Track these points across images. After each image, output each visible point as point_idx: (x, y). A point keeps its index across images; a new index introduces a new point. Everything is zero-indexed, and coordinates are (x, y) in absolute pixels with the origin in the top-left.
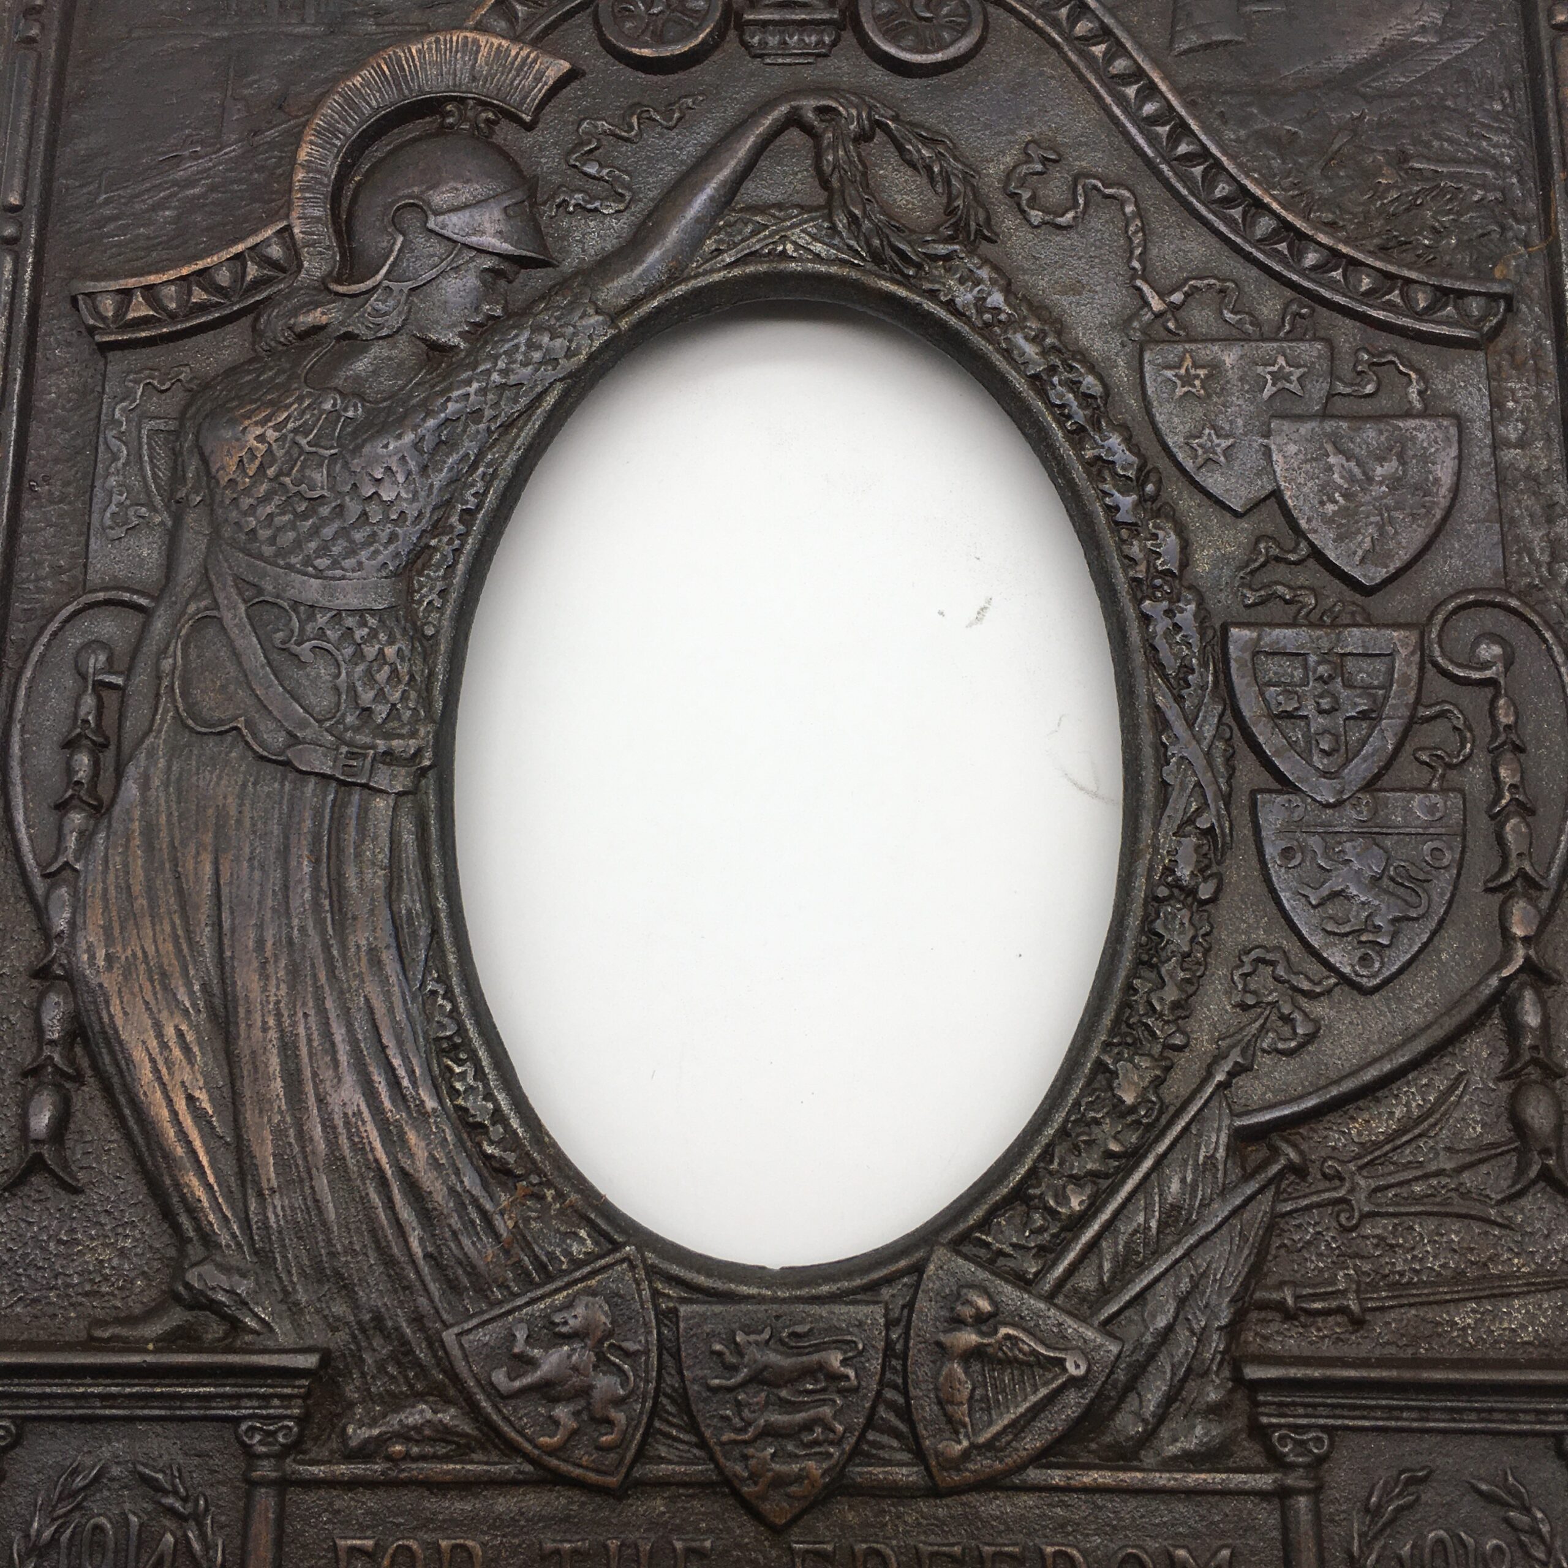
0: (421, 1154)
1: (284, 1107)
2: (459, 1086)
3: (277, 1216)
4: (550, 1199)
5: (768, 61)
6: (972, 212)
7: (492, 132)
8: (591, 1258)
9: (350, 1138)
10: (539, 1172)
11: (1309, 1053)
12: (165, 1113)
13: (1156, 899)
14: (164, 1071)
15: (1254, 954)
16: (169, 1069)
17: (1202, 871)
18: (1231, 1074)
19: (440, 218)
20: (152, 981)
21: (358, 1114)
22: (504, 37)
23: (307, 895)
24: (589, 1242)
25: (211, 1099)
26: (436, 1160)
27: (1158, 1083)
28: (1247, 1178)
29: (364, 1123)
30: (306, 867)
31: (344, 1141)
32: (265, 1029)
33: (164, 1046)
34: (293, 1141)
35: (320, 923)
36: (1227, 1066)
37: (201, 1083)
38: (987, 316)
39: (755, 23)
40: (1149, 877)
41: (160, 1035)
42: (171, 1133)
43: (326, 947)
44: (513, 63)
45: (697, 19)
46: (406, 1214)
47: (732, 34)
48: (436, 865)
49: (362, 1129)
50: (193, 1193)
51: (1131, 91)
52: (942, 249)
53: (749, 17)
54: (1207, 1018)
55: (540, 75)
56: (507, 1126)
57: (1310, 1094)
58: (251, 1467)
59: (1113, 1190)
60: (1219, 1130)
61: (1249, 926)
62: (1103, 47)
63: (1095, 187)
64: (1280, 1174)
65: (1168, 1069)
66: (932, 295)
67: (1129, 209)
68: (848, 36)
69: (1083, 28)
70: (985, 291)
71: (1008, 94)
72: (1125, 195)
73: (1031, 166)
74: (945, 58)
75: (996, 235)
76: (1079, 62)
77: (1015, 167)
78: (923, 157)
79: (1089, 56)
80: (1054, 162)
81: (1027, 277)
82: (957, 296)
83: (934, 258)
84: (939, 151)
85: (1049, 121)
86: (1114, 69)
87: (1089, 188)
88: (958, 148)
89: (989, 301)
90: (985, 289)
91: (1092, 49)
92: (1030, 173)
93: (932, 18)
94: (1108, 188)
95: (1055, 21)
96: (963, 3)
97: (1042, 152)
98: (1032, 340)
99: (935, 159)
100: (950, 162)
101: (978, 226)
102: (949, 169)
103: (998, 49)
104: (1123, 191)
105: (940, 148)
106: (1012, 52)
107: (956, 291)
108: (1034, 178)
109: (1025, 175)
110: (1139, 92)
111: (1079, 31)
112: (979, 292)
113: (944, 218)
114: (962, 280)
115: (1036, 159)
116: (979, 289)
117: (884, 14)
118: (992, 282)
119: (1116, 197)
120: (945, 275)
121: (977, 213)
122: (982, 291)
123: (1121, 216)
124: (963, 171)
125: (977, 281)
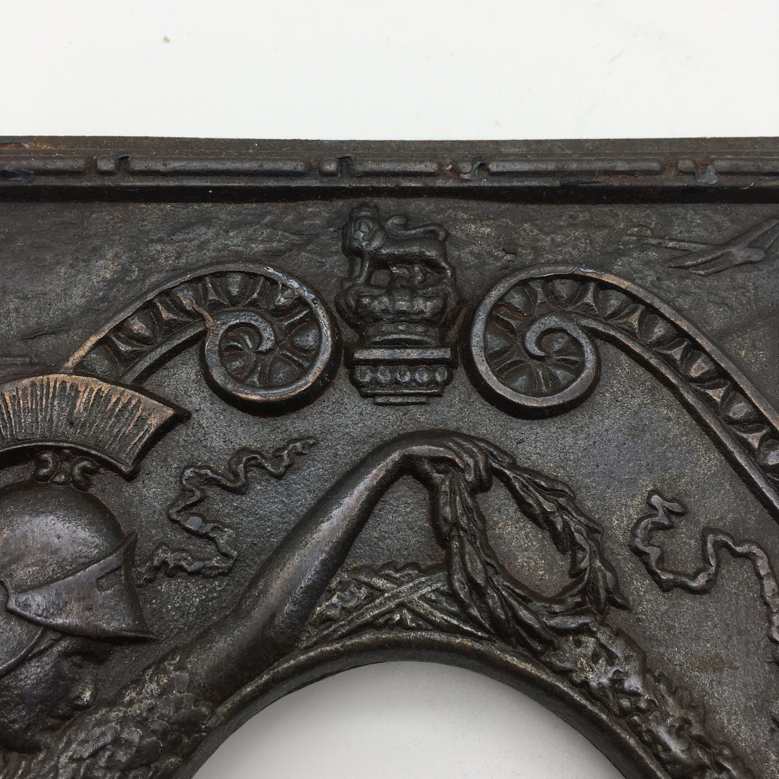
5: (379, 400)
6: (600, 575)
7: (89, 484)
19: (23, 598)
22: (105, 380)
38: (625, 702)
39: (366, 362)
44: (113, 409)
45: (306, 359)
47: (342, 371)
51: (754, 439)
52: (572, 623)
53: (360, 355)
55: (142, 420)
62: (721, 392)
63: (726, 545)
66: (564, 674)
68: (461, 374)
69: (698, 369)
70: (621, 672)
71: (626, 436)
72: (758, 554)
73: (656, 519)
74: (561, 402)
75: (626, 600)
76: (699, 407)
77: (640, 521)
78: (544, 511)
79: (709, 400)
80: (679, 515)
81: (662, 650)
82: (591, 676)
83: (564, 632)
84: (560, 504)
85: (670, 468)
86: (734, 414)
87: (719, 546)
88: (578, 497)
89: (626, 685)
90: (621, 670)
91: (710, 392)
92: (656, 528)
93: (545, 357)
94: (738, 545)
95: (669, 361)
96: (575, 341)
97: (667, 504)
98: (676, 733)
99: (557, 514)
100: (572, 515)
101: (607, 590)
102: (572, 524)
103: (611, 388)
104: (755, 549)
105: (561, 500)
106: (627, 390)
107: (589, 671)
108: (660, 533)
109: (651, 530)
110: (762, 440)
111: (694, 373)
112: (614, 673)
113: (568, 581)
114: (595, 658)
115: (661, 512)
116: (615, 669)
117: (496, 352)
118: (627, 659)
119: (748, 556)
120: (576, 651)
121: (604, 577)
122: (617, 671)
123: (755, 578)
124: (586, 525)
125: (611, 659)
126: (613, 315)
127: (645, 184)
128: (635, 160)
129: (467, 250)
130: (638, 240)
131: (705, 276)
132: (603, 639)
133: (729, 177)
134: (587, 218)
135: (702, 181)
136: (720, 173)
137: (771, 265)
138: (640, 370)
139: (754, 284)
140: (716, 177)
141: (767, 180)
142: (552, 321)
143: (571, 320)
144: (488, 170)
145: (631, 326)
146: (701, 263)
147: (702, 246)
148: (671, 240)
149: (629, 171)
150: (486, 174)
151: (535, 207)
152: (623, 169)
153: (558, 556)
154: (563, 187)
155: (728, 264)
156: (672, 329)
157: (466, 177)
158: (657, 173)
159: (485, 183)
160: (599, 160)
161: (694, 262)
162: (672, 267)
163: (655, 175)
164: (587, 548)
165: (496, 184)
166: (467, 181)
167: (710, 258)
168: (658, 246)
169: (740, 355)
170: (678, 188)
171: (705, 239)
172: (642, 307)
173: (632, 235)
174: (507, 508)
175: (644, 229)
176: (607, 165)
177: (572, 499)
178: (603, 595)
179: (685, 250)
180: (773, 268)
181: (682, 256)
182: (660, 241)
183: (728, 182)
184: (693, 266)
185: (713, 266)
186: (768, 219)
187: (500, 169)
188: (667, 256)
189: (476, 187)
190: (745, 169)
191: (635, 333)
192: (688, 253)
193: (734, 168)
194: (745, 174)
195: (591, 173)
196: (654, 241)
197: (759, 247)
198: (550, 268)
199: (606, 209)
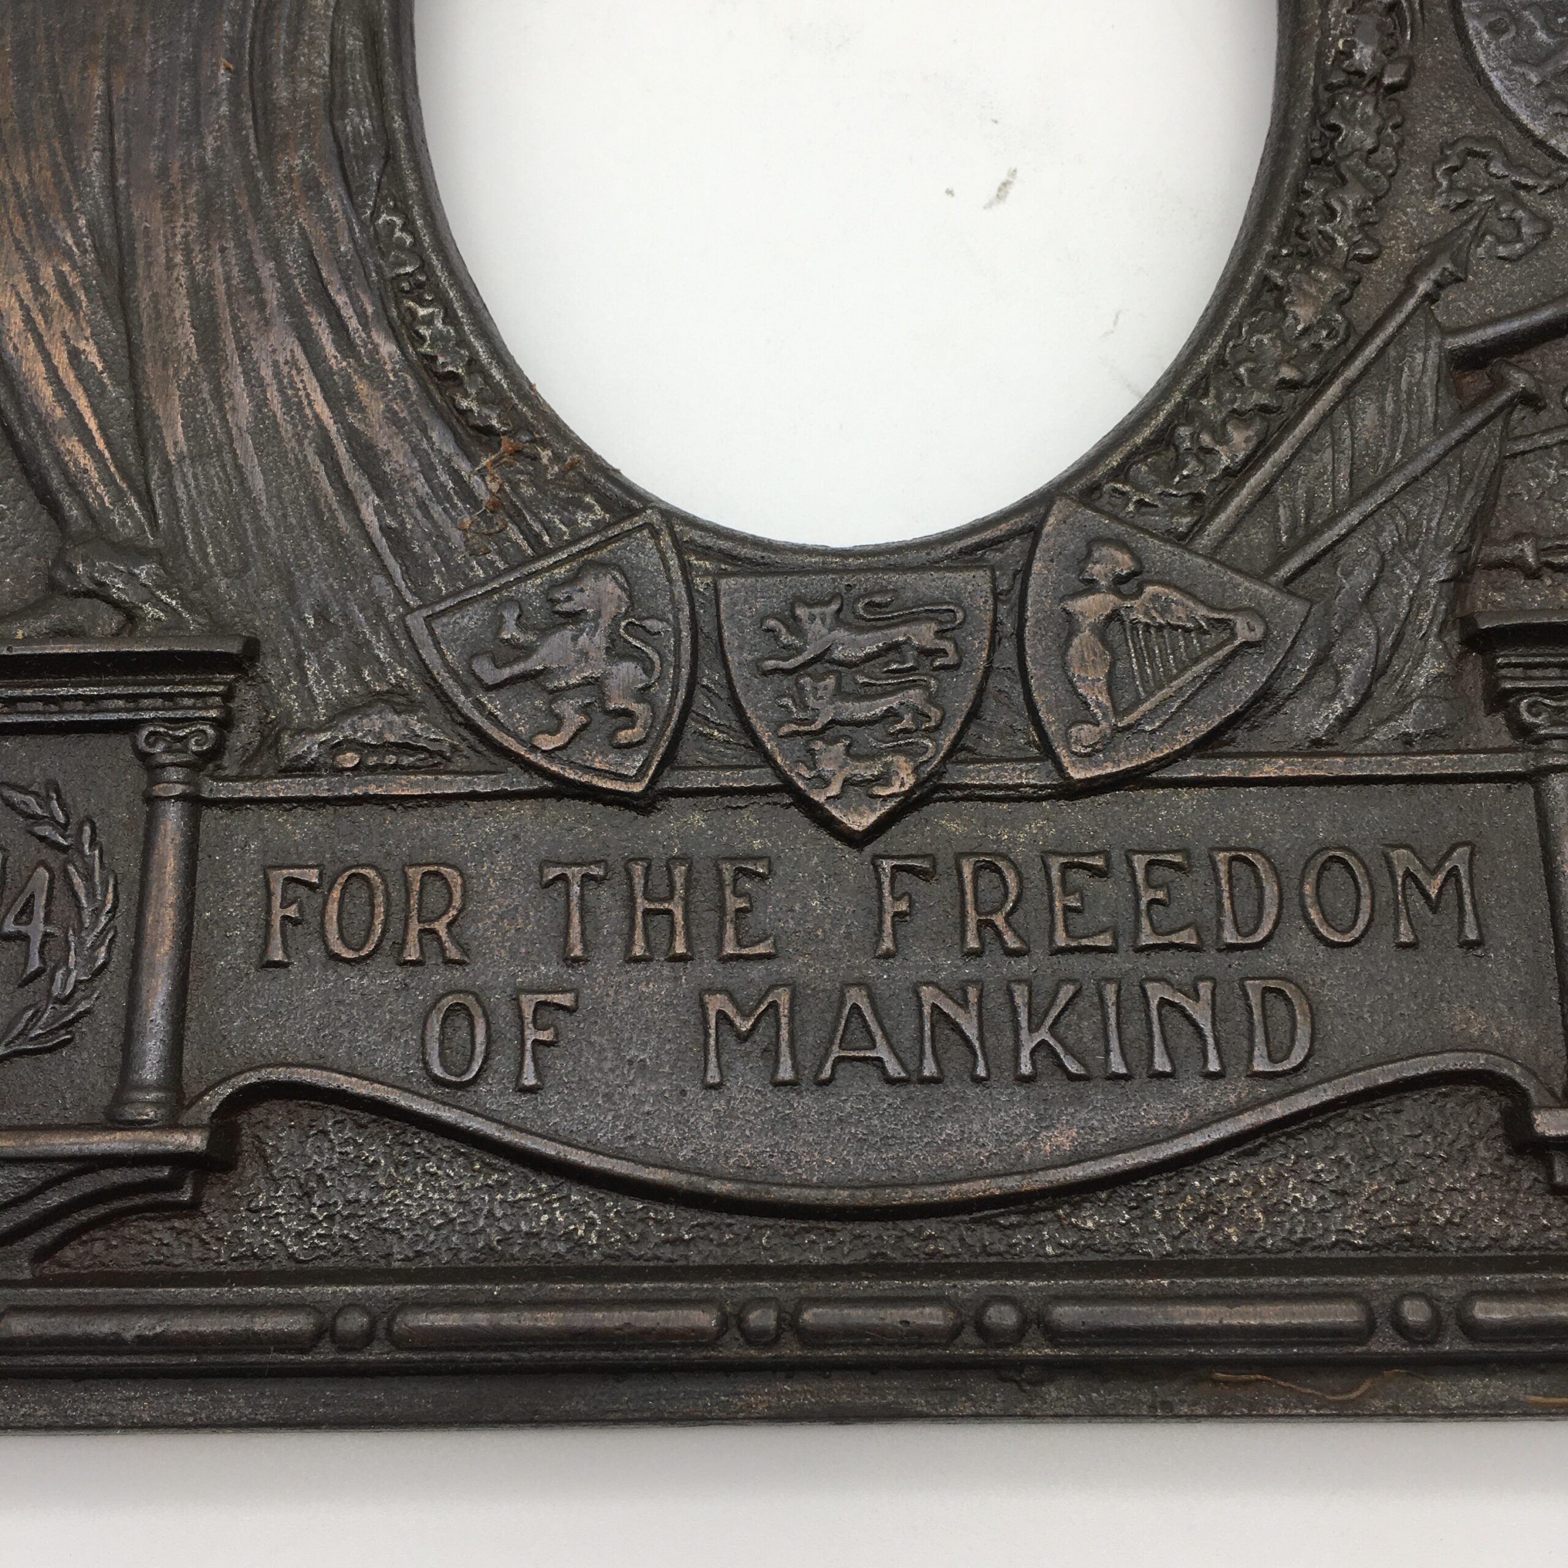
0: (376, 408)
1: (195, 357)
2: (424, 331)
3: (187, 486)
4: (545, 461)
8: (599, 527)
9: (282, 391)
10: (529, 429)
11: (1539, 259)
12: (40, 368)
13: (1330, 88)
14: (39, 318)
15: (1461, 147)
16: (45, 316)
17: (1389, 52)
18: (1439, 285)
20: (24, 216)
21: (293, 363)
23: (224, 109)
24: (597, 508)
25: (101, 354)
26: (395, 413)
27: (1341, 302)
28: (1464, 411)
29: (299, 371)
30: (223, 77)
31: (273, 395)
32: (170, 266)
33: (39, 291)
34: (206, 396)
35: (241, 145)
36: (1433, 275)
37: (88, 333)
40: (1319, 65)
41: (34, 279)
42: (47, 391)
43: (248, 171)
46: (354, 478)
48: (389, 79)
49: (297, 379)
50: (76, 462)
54: (1402, 224)
56: (488, 377)
57: (1544, 305)
58: (154, 781)
59: (1288, 427)
60: (1426, 350)
61: (1451, 116)
64: (1510, 405)
65: (1356, 283)
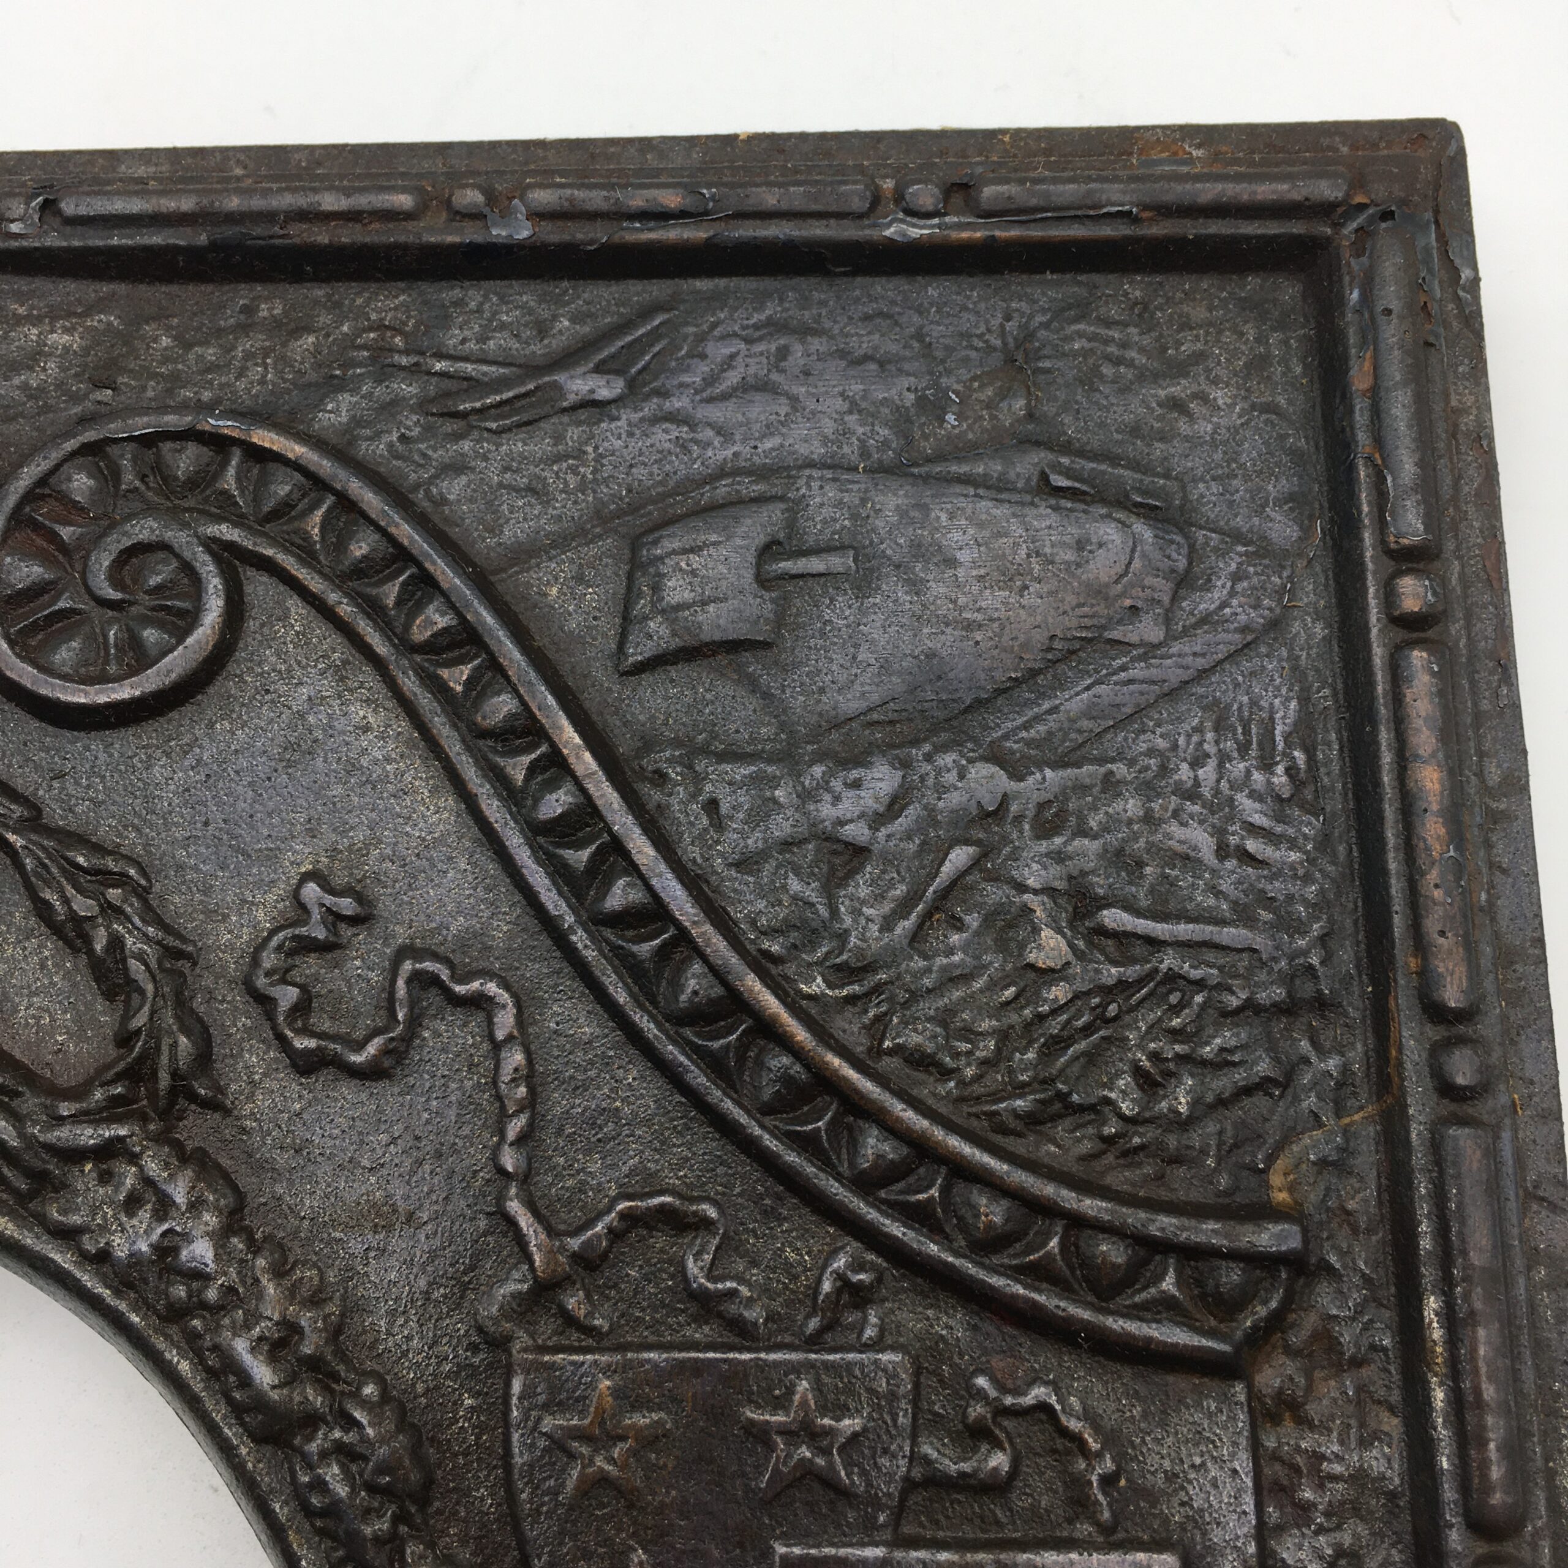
6: (166, 1042)
38: (180, 1291)
51: (517, 768)
52: (87, 1136)
62: (465, 671)
63: (434, 980)
66: (67, 1235)
67: (505, 1022)
69: (425, 628)
70: (178, 1234)
71: (273, 764)
72: (497, 1000)
73: (303, 930)
74: (137, 693)
75: (221, 1090)
76: (425, 701)
77: (273, 932)
78: (73, 916)
79: (440, 689)
80: (355, 921)
81: (279, 1190)
82: (118, 1241)
83: (74, 1155)
84: (109, 903)
85: (352, 828)
86: (484, 718)
87: (422, 981)
88: (157, 887)
89: (184, 1254)
90: (178, 1229)
91: (444, 673)
92: (303, 948)
93: (123, 601)
94: (461, 981)
95: (373, 609)
96: (188, 569)
97: (329, 900)
98: (270, 1351)
99: (100, 920)
100: (133, 924)
101: (175, 1074)
102: (129, 941)
103: (259, 664)
104: (492, 988)
105: (114, 894)
106: (289, 670)
107: (116, 1231)
108: (312, 959)
109: (291, 953)
110: (533, 770)
111: (420, 634)
112: (164, 1234)
113: (113, 1052)
114: (132, 1204)
115: (316, 915)
116: (166, 1226)
117: (20, 592)
118: (195, 1206)
119: (480, 1003)
120: (96, 1192)
121: (174, 1045)
122: (170, 1231)
123: (486, 1046)
124: (159, 943)
125: (164, 1206)
126: (275, 515)
127: (384, 239)
128: (362, 190)
129: (16, 381)
130: (373, 359)
131: (498, 432)
132: (152, 1167)
133: (560, 223)
134: (275, 312)
135: (499, 233)
136: (537, 215)
137: (635, 410)
138: (320, 628)
139: (596, 448)
140: (529, 223)
141: (637, 229)
142: (145, 529)
143: (185, 525)
144: (59, 213)
145: (307, 537)
146: (492, 406)
147: (502, 371)
148: (440, 356)
149: (349, 212)
150: (56, 222)
151: (174, 289)
152: (336, 208)
153: (100, 1005)
154: (213, 246)
155: (547, 409)
156: (384, 543)
157: (15, 228)
158: (408, 216)
159: (53, 240)
160: (287, 189)
161: (478, 405)
162: (433, 414)
163: (405, 220)
164: (150, 988)
165: (76, 243)
166: (16, 236)
167: (511, 394)
168: (414, 370)
169: (546, 595)
170: (453, 246)
171: (512, 356)
172: (330, 500)
173: (364, 347)
174: (13, 909)
175: (389, 334)
176: (301, 201)
177: (142, 893)
178: (164, 1080)
179: (465, 379)
180: (641, 414)
181: (458, 393)
182: (416, 359)
183: (554, 234)
184: (475, 411)
185: (517, 412)
186: (646, 312)
187: (83, 211)
188: (432, 390)
189: (36, 249)
190: (588, 207)
191: (316, 551)
192: (473, 385)
193: (566, 204)
194: (593, 216)
195: (269, 216)
196: (404, 361)
197: (618, 372)
198: (145, 419)
199: (319, 292)
